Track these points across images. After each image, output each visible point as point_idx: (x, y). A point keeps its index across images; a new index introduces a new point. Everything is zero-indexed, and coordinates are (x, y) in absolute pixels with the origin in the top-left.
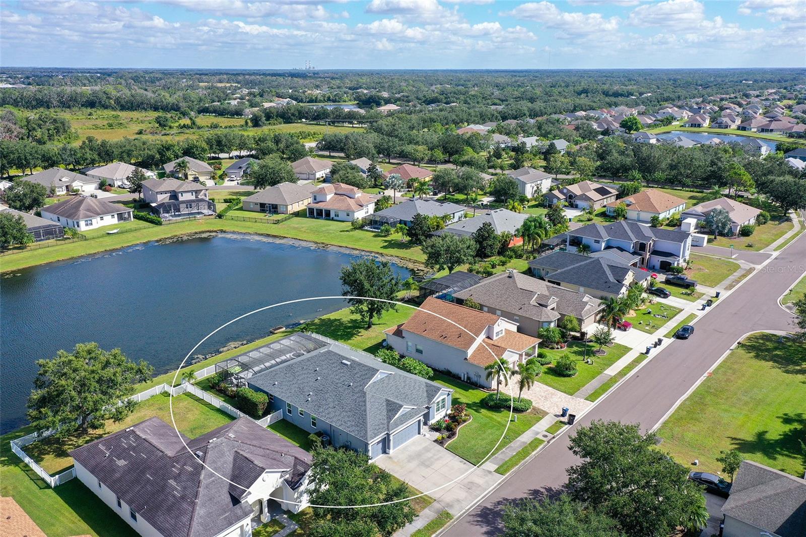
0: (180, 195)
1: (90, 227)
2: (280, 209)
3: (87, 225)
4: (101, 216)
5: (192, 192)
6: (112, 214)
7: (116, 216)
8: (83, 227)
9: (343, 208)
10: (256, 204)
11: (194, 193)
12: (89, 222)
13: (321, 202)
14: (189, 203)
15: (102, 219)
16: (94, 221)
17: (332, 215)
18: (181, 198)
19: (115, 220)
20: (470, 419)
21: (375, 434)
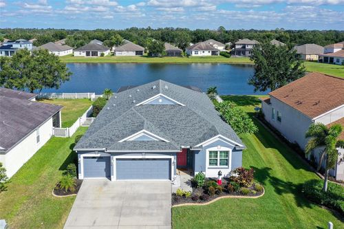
3: (195, 54)
4: (203, 50)
6: (209, 51)
15: (204, 52)
16: (199, 52)
18: (247, 48)
19: (210, 54)
20: (256, 195)
21: (91, 146)
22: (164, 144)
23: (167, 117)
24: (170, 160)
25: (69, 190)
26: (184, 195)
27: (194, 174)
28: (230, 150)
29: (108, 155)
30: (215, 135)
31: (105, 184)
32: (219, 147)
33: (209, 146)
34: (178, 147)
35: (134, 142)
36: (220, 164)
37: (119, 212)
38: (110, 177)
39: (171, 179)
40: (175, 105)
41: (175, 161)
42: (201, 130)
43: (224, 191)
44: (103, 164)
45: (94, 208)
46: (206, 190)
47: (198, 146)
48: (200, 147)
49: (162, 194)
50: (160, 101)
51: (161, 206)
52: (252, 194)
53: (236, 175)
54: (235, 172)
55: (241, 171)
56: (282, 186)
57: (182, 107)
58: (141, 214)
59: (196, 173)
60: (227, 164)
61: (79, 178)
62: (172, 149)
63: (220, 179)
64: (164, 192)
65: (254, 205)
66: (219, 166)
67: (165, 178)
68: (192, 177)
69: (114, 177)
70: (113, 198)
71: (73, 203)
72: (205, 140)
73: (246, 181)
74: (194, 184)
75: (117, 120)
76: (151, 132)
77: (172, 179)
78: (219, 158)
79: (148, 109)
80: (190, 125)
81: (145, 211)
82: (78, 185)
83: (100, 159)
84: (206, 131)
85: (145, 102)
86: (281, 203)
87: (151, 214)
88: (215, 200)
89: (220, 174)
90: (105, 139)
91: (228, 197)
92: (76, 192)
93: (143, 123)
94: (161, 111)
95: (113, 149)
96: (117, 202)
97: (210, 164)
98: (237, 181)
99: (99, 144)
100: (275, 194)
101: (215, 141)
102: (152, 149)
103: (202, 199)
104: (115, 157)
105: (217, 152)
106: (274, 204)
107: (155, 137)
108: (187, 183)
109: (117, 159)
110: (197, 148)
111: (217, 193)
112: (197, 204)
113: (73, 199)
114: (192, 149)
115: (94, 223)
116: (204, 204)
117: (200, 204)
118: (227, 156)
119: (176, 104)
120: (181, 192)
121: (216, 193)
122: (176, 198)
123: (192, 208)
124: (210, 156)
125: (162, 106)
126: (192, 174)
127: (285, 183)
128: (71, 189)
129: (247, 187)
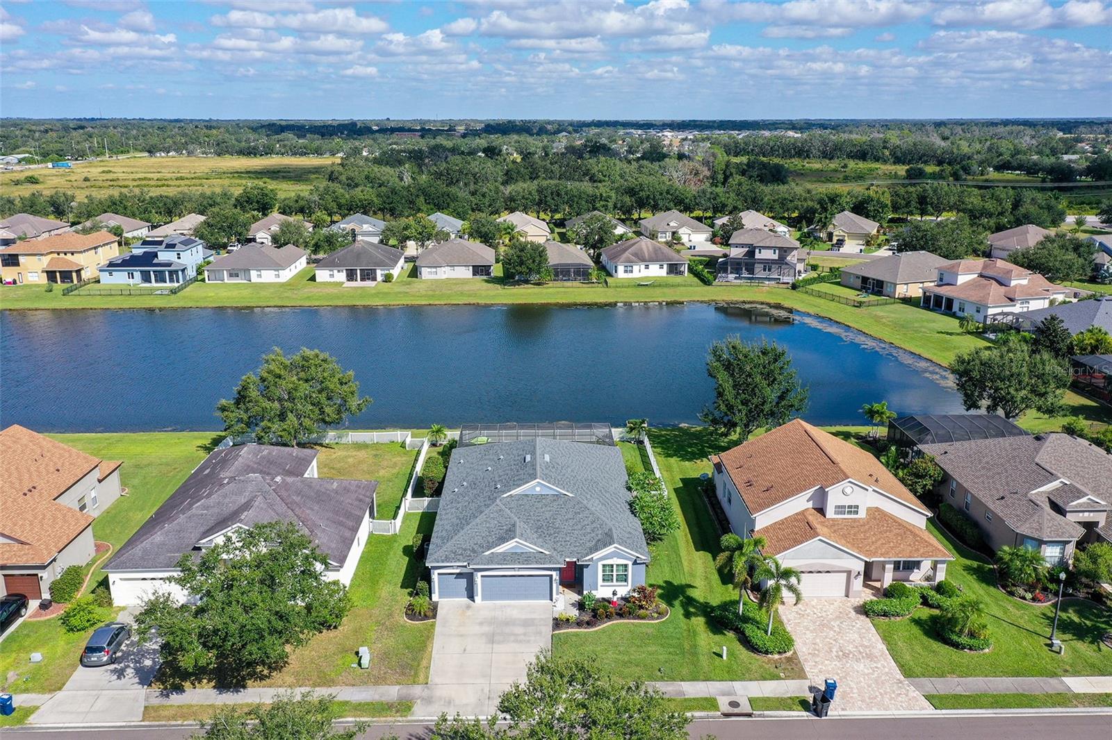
0: (757, 251)
1: (630, 275)
2: (887, 289)
3: (626, 271)
4: (647, 263)
5: (774, 248)
6: (661, 263)
7: (665, 266)
8: (621, 273)
9: (973, 299)
10: (858, 277)
11: (777, 251)
12: (629, 269)
13: (948, 284)
14: (767, 265)
15: (647, 267)
16: (636, 268)
17: (955, 308)
18: (757, 256)
19: (663, 272)
20: (657, 618)
21: (447, 559)
22: (543, 556)
23: (548, 515)
24: (551, 576)
25: (425, 615)
26: (568, 620)
27: (582, 593)
28: (630, 563)
29: (472, 571)
30: (610, 544)
31: (468, 607)
32: (615, 559)
33: (601, 558)
34: (561, 560)
35: (504, 555)
36: (617, 580)
37: (491, 639)
38: (473, 597)
39: (552, 600)
40: (558, 496)
41: (558, 578)
42: (593, 535)
43: (618, 614)
44: (463, 582)
45: (462, 636)
46: (595, 612)
47: (587, 558)
48: (589, 560)
49: (542, 619)
50: (538, 489)
51: (540, 633)
52: (652, 618)
53: (636, 595)
54: (634, 590)
55: (641, 590)
56: (695, 607)
57: (570, 499)
58: (516, 641)
59: (585, 592)
60: (626, 580)
61: (433, 600)
62: (553, 564)
63: (615, 599)
64: (542, 617)
65: (650, 631)
66: (615, 583)
67: (544, 598)
68: (580, 597)
69: (478, 598)
70: (481, 624)
71: (434, 629)
72: (597, 550)
73: (647, 602)
74: (581, 606)
75: (478, 520)
76: (526, 541)
77: (554, 600)
78: (615, 573)
79: (520, 502)
80: (579, 527)
81: (522, 637)
82: (434, 608)
83: (459, 575)
84: (600, 536)
85: (516, 491)
86: (685, 627)
87: (529, 641)
88: (605, 625)
89: (614, 594)
90: (465, 550)
91: (622, 621)
92: (434, 617)
93: (514, 525)
94: (540, 505)
95: (478, 564)
96: (486, 629)
97: (604, 580)
98: (634, 602)
99: (458, 557)
100: (681, 617)
101: (609, 552)
102: (527, 564)
103: (589, 624)
104: (479, 574)
105: (612, 566)
106: (675, 628)
107: (531, 547)
108: (573, 605)
109: (482, 576)
110: (586, 561)
111: (609, 617)
112: (582, 630)
113: (433, 625)
114: (580, 563)
115: (465, 650)
116: (591, 630)
117: (586, 630)
118: (626, 571)
119: (561, 493)
120: (564, 616)
121: (606, 617)
122: (558, 623)
123: (576, 635)
124: (604, 571)
125: (540, 498)
126: (580, 593)
127: (701, 604)
128: (428, 614)
129: (647, 609)
